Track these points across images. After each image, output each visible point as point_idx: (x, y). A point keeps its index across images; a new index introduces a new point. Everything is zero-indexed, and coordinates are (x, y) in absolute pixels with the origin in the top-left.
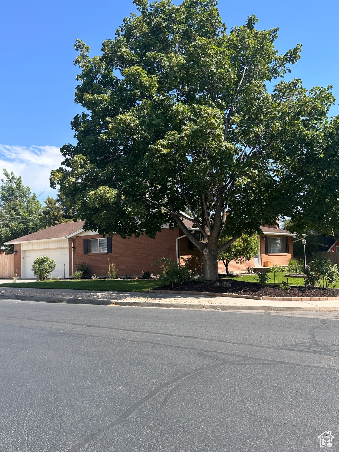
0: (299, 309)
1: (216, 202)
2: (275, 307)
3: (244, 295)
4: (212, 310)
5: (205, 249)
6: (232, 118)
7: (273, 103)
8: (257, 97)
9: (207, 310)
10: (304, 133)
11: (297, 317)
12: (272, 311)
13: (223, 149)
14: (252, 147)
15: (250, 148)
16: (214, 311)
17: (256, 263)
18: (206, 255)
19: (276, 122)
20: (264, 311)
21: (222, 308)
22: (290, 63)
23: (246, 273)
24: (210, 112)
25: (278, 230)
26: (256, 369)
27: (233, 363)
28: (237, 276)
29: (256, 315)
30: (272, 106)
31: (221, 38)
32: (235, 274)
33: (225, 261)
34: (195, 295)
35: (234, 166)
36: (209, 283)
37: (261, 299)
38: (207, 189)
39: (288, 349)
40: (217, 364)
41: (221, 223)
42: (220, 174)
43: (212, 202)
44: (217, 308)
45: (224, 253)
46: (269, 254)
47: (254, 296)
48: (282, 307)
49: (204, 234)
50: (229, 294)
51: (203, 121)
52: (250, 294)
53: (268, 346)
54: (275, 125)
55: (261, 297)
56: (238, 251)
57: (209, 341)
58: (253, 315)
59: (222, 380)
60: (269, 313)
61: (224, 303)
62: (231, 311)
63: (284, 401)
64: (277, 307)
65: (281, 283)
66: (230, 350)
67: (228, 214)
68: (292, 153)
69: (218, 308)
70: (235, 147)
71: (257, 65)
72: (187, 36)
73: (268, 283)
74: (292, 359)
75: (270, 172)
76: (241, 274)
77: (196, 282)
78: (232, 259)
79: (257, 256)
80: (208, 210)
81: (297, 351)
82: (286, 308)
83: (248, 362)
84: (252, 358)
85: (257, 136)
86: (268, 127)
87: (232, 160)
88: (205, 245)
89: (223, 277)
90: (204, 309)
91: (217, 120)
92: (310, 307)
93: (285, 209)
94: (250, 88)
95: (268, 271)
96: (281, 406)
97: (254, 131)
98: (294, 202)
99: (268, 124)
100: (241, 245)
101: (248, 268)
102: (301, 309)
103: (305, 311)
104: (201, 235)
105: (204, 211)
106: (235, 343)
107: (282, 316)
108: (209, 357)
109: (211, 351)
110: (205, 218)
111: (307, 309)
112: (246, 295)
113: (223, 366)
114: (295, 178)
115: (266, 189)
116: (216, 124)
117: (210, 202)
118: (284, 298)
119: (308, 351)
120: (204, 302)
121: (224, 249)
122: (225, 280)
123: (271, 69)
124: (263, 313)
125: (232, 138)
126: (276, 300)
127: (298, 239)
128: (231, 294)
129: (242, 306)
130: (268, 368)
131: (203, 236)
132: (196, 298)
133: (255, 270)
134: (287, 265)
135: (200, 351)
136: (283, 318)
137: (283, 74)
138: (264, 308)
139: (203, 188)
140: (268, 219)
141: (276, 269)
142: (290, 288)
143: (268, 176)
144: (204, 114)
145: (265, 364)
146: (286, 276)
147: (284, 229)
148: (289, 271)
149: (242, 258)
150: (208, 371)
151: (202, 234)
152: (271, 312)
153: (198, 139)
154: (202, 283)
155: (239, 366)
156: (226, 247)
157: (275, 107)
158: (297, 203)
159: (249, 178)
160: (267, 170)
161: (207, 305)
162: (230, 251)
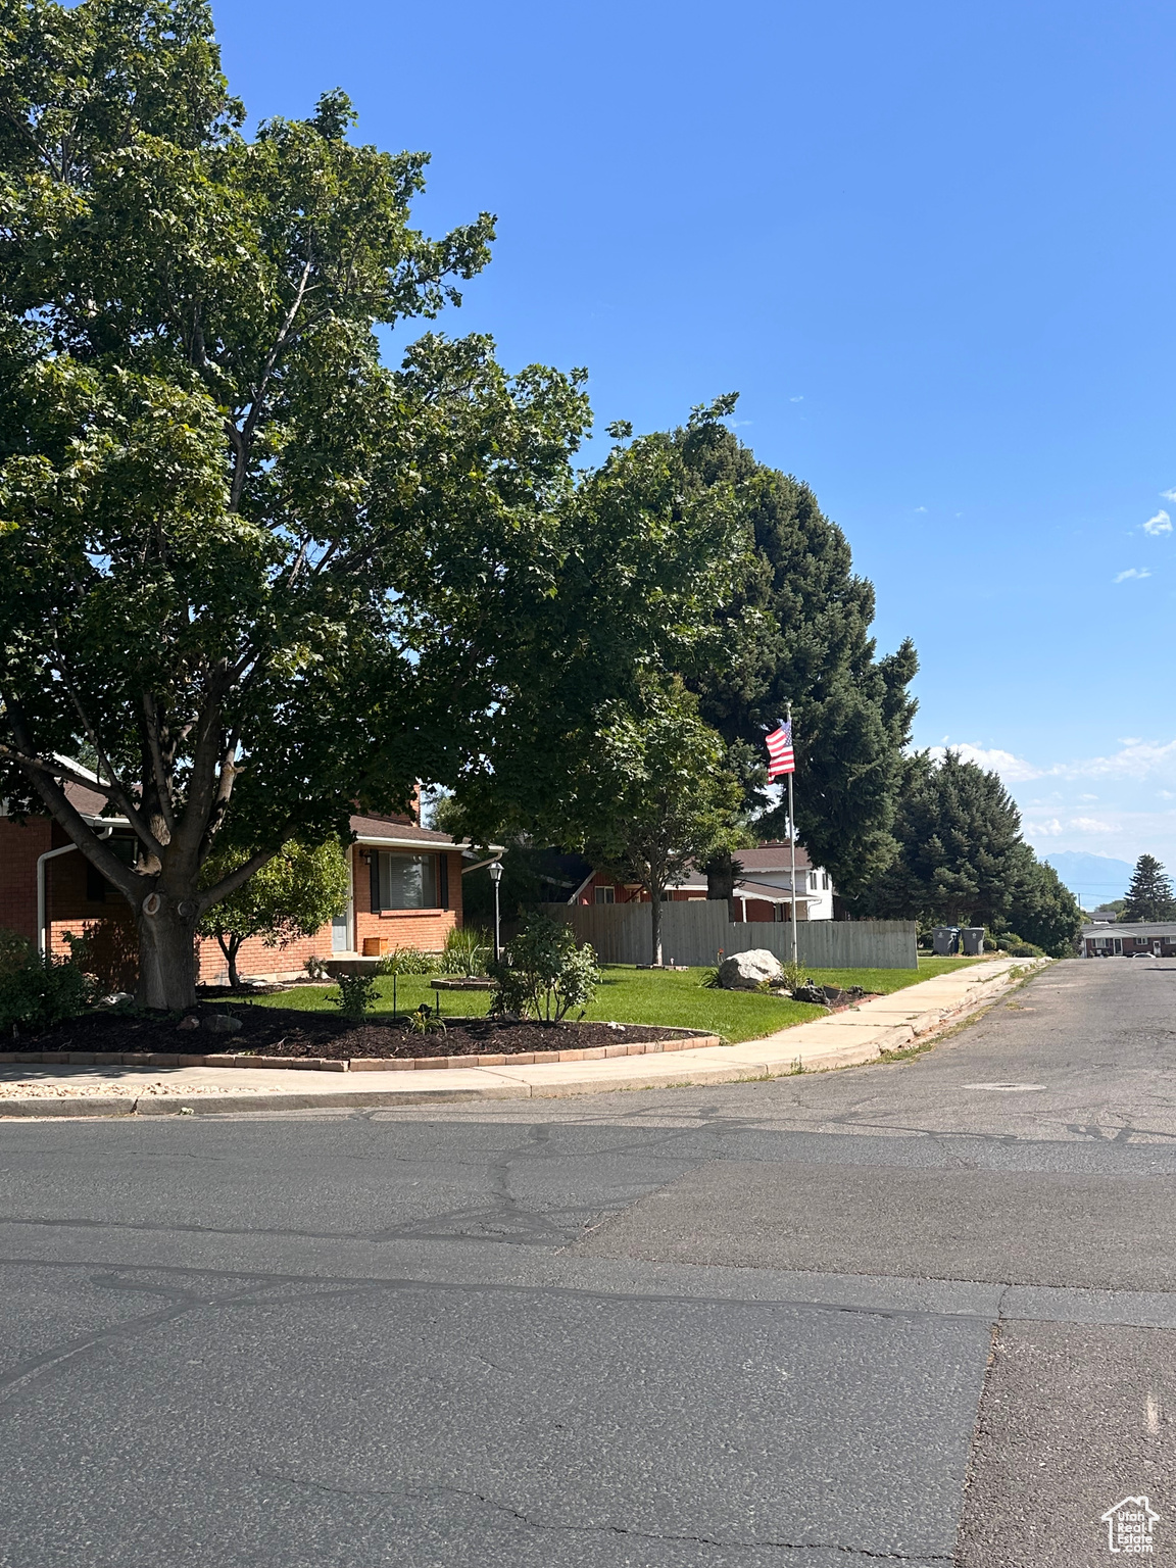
0: (467, 1096)
1: (199, 725)
2: (392, 1093)
3: (285, 1059)
4: (166, 1117)
5: (151, 896)
6: (261, 435)
7: (398, 403)
8: (346, 376)
9: (147, 1118)
10: (499, 513)
11: (458, 1124)
12: (381, 1108)
13: (225, 540)
14: (328, 544)
15: (322, 544)
16: (173, 1122)
17: (337, 943)
18: (152, 916)
19: (408, 468)
20: (350, 1111)
21: (203, 1106)
22: (456, 273)
23: (299, 980)
24: (178, 405)
25: (415, 829)
26: (300, 1315)
27: (221, 1303)
28: (267, 990)
29: (321, 1125)
30: (394, 410)
31: (223, 149)
32: (263, 984)
33: (227, 940)
34: (104, 1064)
35: (265, 603)
36: (158, 1020)
37: (346, 1067)
38: (164, 680)
39: (417, 1236)
40: (161, 1312)
41: (214, 801)
42: (215, 630)
43: (183, 724)
44: (184, 1109)
45: (225, 911)
46: (385, 913)
47: (322, 1060)
48: (414, 1093)
49: (148, 842)
50: (234, 1056)
51: (151, 432)
52: (306, 1054)
53: (351, 1229)
54: (404, 475)
55: (346, 1063)
56: (275, 903)
57: (141, 1232)
58: (309, 1125)
59: (173, 1368)
60: (367, 1117)
61: (213, 1088)
62: (235, 1117)
63: (385, 1415)
64: (396, 1093)
65: (415, 1011)
66: (215, 1257)
67: (241, 769)
68: (461, 574)
69: (188, 1110)
70: (267, 538)
71: (349, 263)
72: (98, 121)
73: (372, 1010)
74: (426, 1267)
75: (389, 632)
76: (284, 983)
77: (110, 1017)
78: (253, 931)
79: (340, 921)
80: (168, 753)
81: (445, 1237)
82: (425, 1093)
83: (275, 1292)
84: (290, 1279)
85: (344, 507)
86: (381, 478)
87: (258, 582)
88: (152, 881)
89: (216, 997)
90: (136, 1117)
91: (203, 433)
92: (502, 1086)
93: (437, 762)
94: (323, 341)
95: (375, 970)
96: (375, 1434)
97: (336, 491)
98: (466, 738)
99: (382, 470)
100: (284, 883)
101: (307, 960)
102: (475, 1096)
103: (485, 1102)
104: (136, 844)
105: (152, 758)
106: (237, 1231)
107: (408, 1124)
108: (132, 1288)
109: (145, 1268)
110: (155, 781)
111: (491, 1095)
112: (292, 1059)
113: (184, 1315)
114: (470, 659)
115: (374, 690)
116: (201, 447)
117: (176, 724)
118: (423, 1060)
119: (481, 1234)
120: (134, 1091)
121: (222, 896)
122: (223, 1008)
123: (396, 284)
124: (346, 1118)
125: (258, 506)
126: (394, 1068)
127: (479, 862)
128: (240, 1055)
129: (275, 1098)
130: (342, 1308)
131: (144, 849)
132: (108, 1076)
133: (334, 968)
134: (442, 950)
135: (100, 1271)
136: (411, 1128)
137: (435, 307)
138: (351, 1100)
139: (148, 677)
140: (381, 791)
141: (403, 962)
142: (442, 1028)
143: (382, 646)
144: (156, 408)
145: (334, 1294)
146: (435, 985)
147: (435, 828)
148: (447, 969)
149: (285, 928)
150: (126, 1341)
151: (141, 842)
152: (373, 1113)
153: (131, 496)
154: (134, 1020)
155: (240, 1311)
156: (231, 888)
157: (405, 417)
158: (473, 741)
159: (316, 649)
160: (378, 626)
161: (148, 1102)
162: (245, 905)
